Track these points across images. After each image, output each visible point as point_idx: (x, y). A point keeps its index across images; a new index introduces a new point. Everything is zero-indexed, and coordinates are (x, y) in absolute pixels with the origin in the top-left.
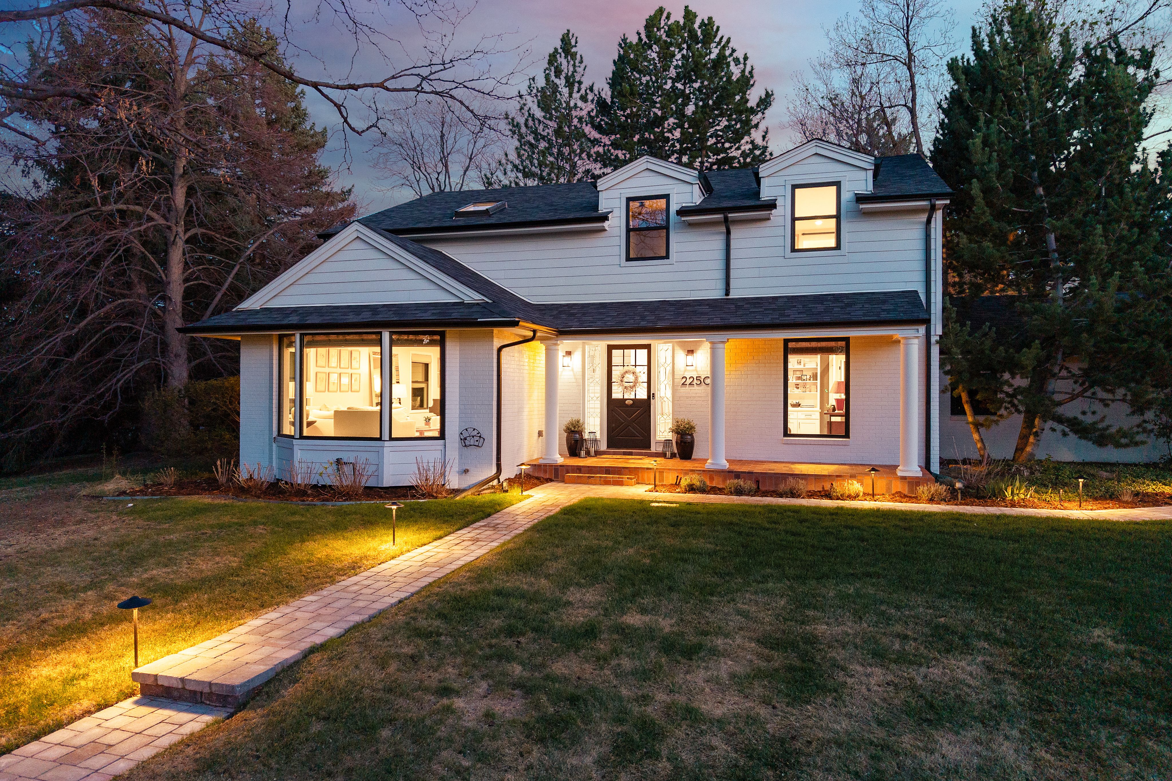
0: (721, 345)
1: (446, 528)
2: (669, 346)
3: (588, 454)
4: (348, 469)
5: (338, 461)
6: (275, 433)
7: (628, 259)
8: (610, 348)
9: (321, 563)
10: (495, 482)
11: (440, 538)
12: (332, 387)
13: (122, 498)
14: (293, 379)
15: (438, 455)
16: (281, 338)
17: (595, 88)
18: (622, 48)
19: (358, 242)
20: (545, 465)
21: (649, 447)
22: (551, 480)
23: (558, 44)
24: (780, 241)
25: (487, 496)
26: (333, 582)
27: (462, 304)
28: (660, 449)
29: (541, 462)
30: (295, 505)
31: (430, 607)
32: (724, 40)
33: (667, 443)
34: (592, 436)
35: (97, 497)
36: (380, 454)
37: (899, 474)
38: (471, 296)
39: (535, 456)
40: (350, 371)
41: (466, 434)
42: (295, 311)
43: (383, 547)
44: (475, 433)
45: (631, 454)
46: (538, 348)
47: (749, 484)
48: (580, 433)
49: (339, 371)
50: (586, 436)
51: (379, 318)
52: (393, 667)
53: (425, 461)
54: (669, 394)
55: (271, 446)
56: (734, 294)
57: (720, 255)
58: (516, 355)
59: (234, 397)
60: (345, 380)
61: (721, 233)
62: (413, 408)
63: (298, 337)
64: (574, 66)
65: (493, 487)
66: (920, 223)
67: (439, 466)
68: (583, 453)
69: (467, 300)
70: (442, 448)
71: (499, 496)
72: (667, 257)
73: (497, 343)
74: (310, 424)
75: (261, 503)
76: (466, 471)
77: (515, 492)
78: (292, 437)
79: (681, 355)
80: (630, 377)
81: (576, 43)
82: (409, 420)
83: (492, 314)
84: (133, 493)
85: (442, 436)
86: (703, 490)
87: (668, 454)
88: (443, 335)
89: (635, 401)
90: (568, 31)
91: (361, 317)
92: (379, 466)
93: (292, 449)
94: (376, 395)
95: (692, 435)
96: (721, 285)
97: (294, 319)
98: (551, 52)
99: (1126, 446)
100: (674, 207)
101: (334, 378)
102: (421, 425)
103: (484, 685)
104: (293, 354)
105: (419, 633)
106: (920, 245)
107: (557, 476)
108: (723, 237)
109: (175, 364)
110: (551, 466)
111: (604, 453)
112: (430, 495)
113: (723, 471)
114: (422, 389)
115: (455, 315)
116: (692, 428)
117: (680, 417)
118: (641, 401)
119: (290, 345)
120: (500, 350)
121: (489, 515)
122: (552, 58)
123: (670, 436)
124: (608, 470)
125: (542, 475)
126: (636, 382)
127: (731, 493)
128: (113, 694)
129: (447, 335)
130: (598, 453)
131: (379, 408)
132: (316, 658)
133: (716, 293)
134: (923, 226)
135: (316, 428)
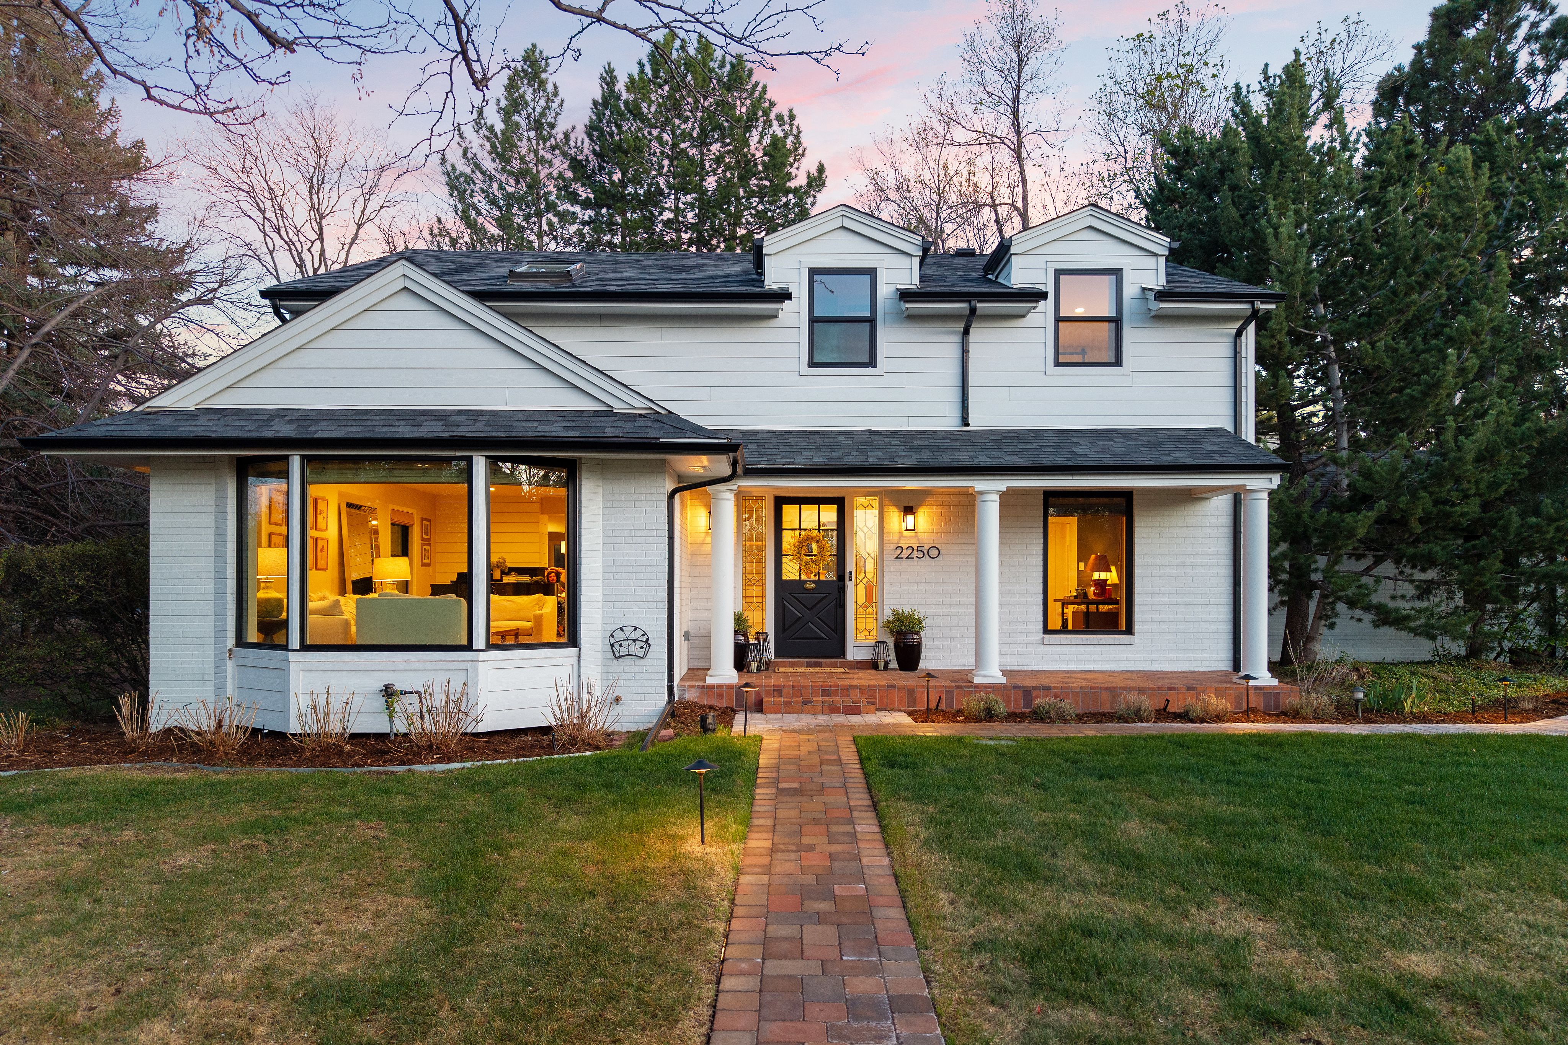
5: (388, 692)
6: (231, 642)
7: (812, 363)
8: (780, 502)
15: (566, 673)
16: (240, 465)
19: (405, 296)
21: (842, 655)
23: (519, 64)
24: (1039, 350)
27: (611, 412)
28: (864, 658)
32: (760, 88)
33: (879, 646)
34: (760, 640)
36: (469, 675)
38: (628, 401)
41: (619, 636)
42: (277, 415)
44: (637, 634)
48: (747, 634)
51: (463, 432)
55: (220, 666)
56: (975, 424)
57: (954, 365)
61: (953, 332)
63: (297, 462)
66: (1227, 335)
68: (755, 665)
69: (619, 407)
70: (574, 660)
72: (873, 364)
73: (669, 484)
76: (617, 700)
79: (893, 515)
80: (812, 548)
81: (546, 65)
85: (574, 642)
87: (882, 665)
88: (573, 467)
89: (818, 584)
90: (534, 46)
91: (422, 429)
92: (469, 696)
95: (919, 634)
96: (955, 409)
97: (288, 431)
98: (511, 74)
100: (884, 288)
106: (1226, 365)
107: (739, 703)
112: (585, 744)
116: (919, 622)
118: (829, 583)
120: (672, 495)
122: (511, 84)
125: (714, 702)
126: (821, 555)
129: (581, 467)
133: (947, 420)
134: (1231, 340)
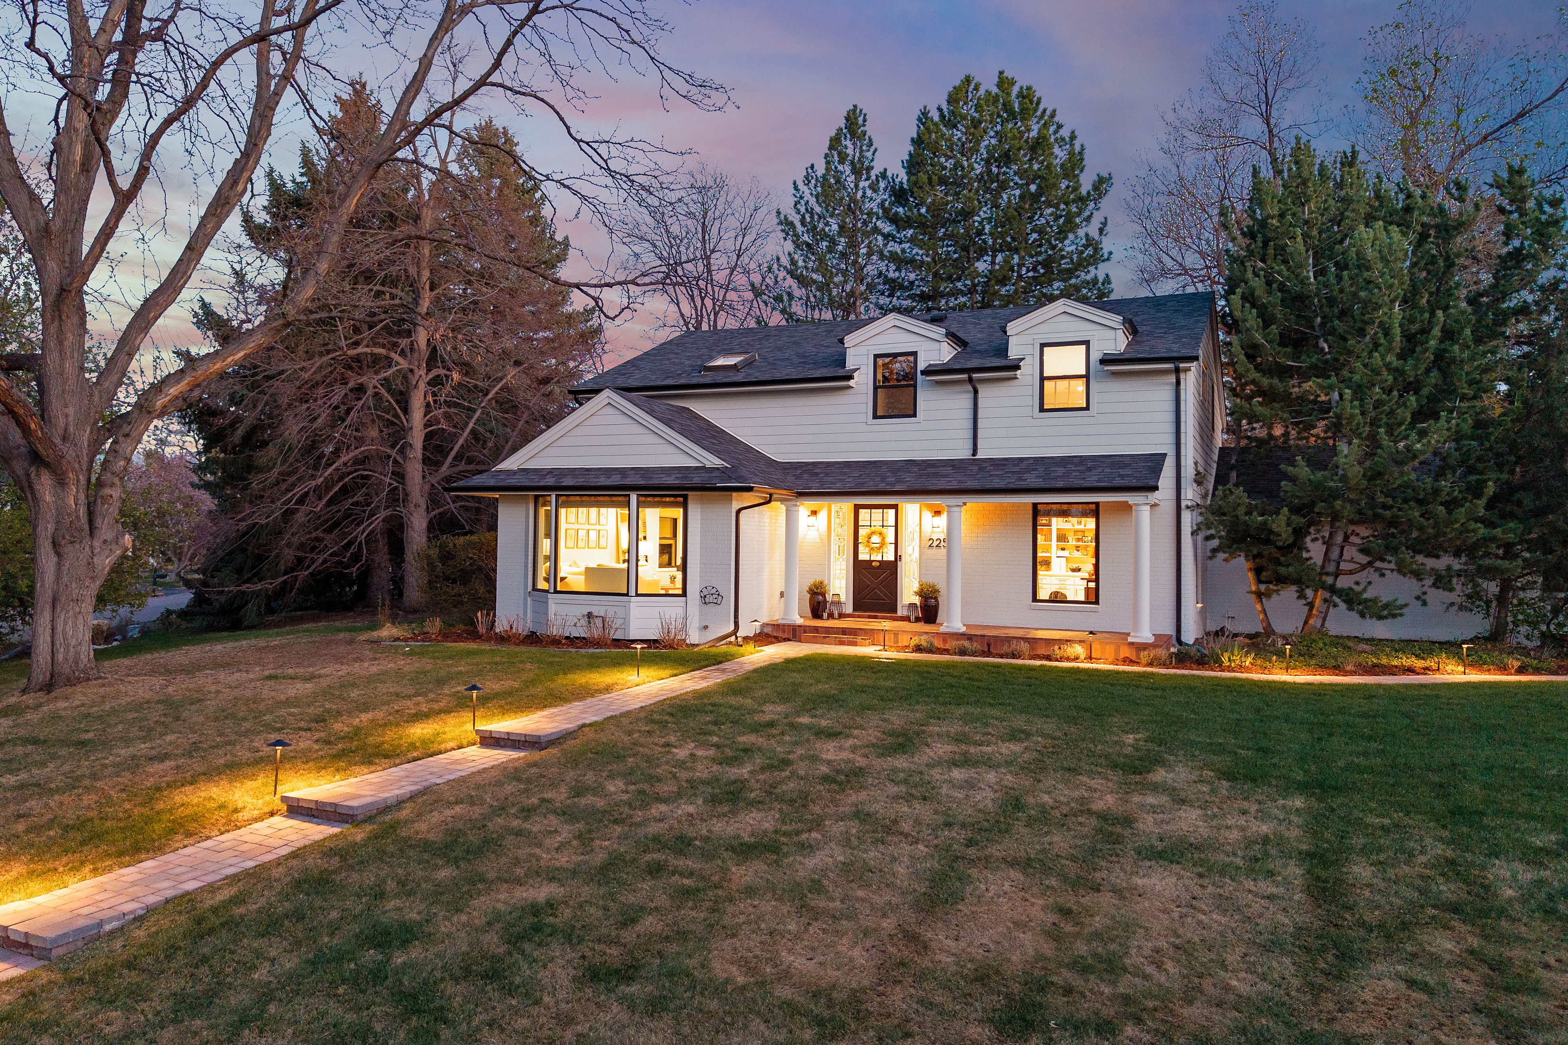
0: (957, 509)
1: (681, 669)
2: (918, 505)
3: (831, 616)
4: (599, 622)
5: (590, 615)
6: (530, 588)
7: (875, 417)
8: (857, 508)
9: (581, 685)
10: (733, 639)
11: (675, 675)
12: (580, 544)
13: (397, 643)
14: (548, 535)
15: (680, 611)
16: (536, 498)
17: (889, 174)
18: (923, 124)
19: (609, 407)
20: (784, 625)
21: (895, 611)
22: (789, 640)
23: (842, 123)
24: (1029, 401)
25: (722, 648)
26: (593, 696)
27: (704, 468)
28: (905, 613)
29: (780, 622)
30: (553, 650)
31: (663, 710)
32: (1048, 113)
33: (912, 606)
34: (836, 599)
35: (377, 642)
36: (627, 608)
37: (1130, 639)
38: (712, 461)
39: (776, 617)
40: (598, 527)
41: (705, 592)
42: (551, 471)
43: (630, 678)
44: (714, 591)
45: (876, 617)
46: (778, 509)
47: (976, 646)
48: (824, 595)
49: (587, 527)
50: (829, 598)
51: (628, 481)
52: (636, 735)
53: (667, 616)
54: (916, 554)
55: (525, 600)
56: (982, 455)
57: (968, 414)
58: (756, 516)
59: (492, 554)
60: (593, 535)
61: (968, 392)
62: (661, 566)
63: (554, 497)
64: (861, 151)
65: (731, 643)
66: (1169, 385)
67: (680, 621)
68: (825, 615)
69: (708, 465)
70: (684, 604)
71: (734, 649)
72: (915, 415)
73: (736, 506)
74: (563, 579)
75: (523, 648)
76: (706, 627)
77: (749, 647)
78: (547, 591)
79: (927, 515)
80: (876, 539)
81: (865, 121)
82: (655, 577)
83: (730, 479)
84: (406, 640)
85: (684, 594)
86: (929, 651)
87: (913, 618)
88: (685, 497)
89: (882, 562)
90: (855, 106)
91: (612, 480)
92: (626, 620)
93: (547, 603)
94: (624, 553)
95: (936, 598)
96: (969, 444)
97: (550, 481)
98: (833, 134)
99: (1385, 617)
100: (921, 366)
101: (582, 533)
102: (666, 583)
103: (693, 745)
104: (548, 514)
105: (653, 721)
106: (1169, 406)
107: (794, 636)
108: (972, 395)
109: (415, 514)
110: (789, 625)
111: (849, 616)
112: (672, 647)
113: (956, 634)
114: (671, 545)
115: (696, 480)
116: (937, 591)
117: (924, 581)
118: (889, 562)
119: (544, 505)
120: (738, 512)
121: (720, 663)
122: (835, 142)
123: (917, 600)
124: (844, 631)
125: (780, 634)
126: (882, 544)
127: (955, 654)
128: (465, 742)
129: (690, 498)
130: (841, 616)
131: (626, 565)
132: (587, 729)
133: (962, 452)
134: (1173, 387)
135: (567, 584)
